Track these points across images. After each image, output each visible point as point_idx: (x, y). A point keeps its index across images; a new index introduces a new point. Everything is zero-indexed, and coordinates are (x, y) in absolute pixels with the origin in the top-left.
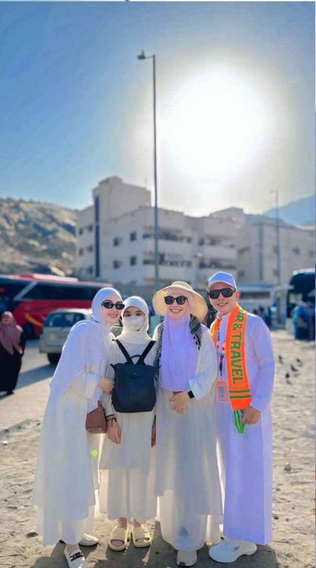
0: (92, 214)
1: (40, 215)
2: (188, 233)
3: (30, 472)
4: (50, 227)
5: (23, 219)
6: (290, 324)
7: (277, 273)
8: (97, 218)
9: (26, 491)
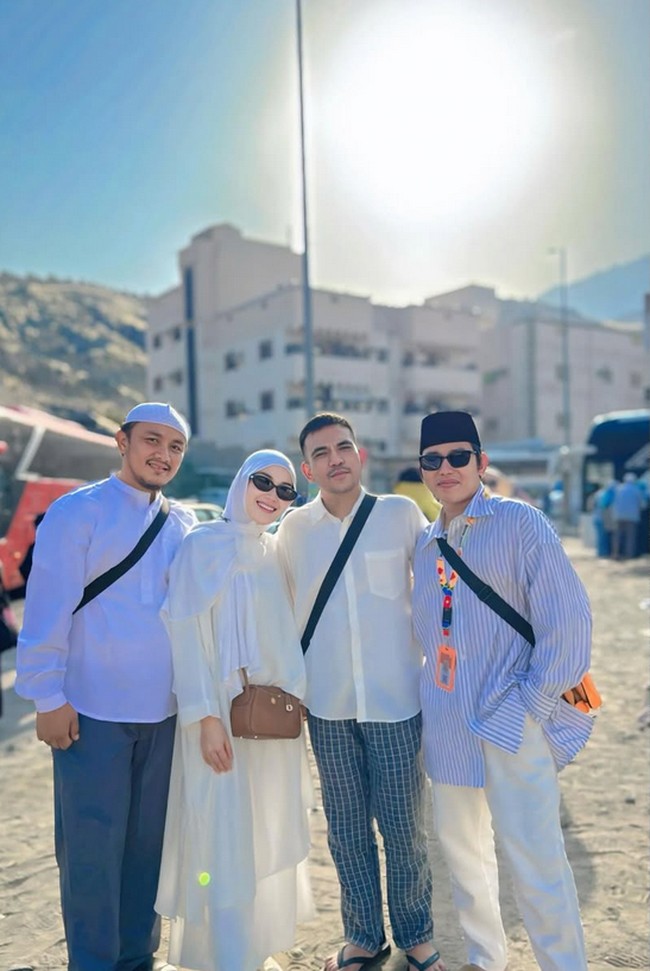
0: (179, 303)
1: (72, 309)
2: (379, 341)
3: (23, 842)
4: (92, 333)
5: (36, 316)
6: (587, 523)
7: (564, 421)
8: (190, 313)
9: (11, 883)
